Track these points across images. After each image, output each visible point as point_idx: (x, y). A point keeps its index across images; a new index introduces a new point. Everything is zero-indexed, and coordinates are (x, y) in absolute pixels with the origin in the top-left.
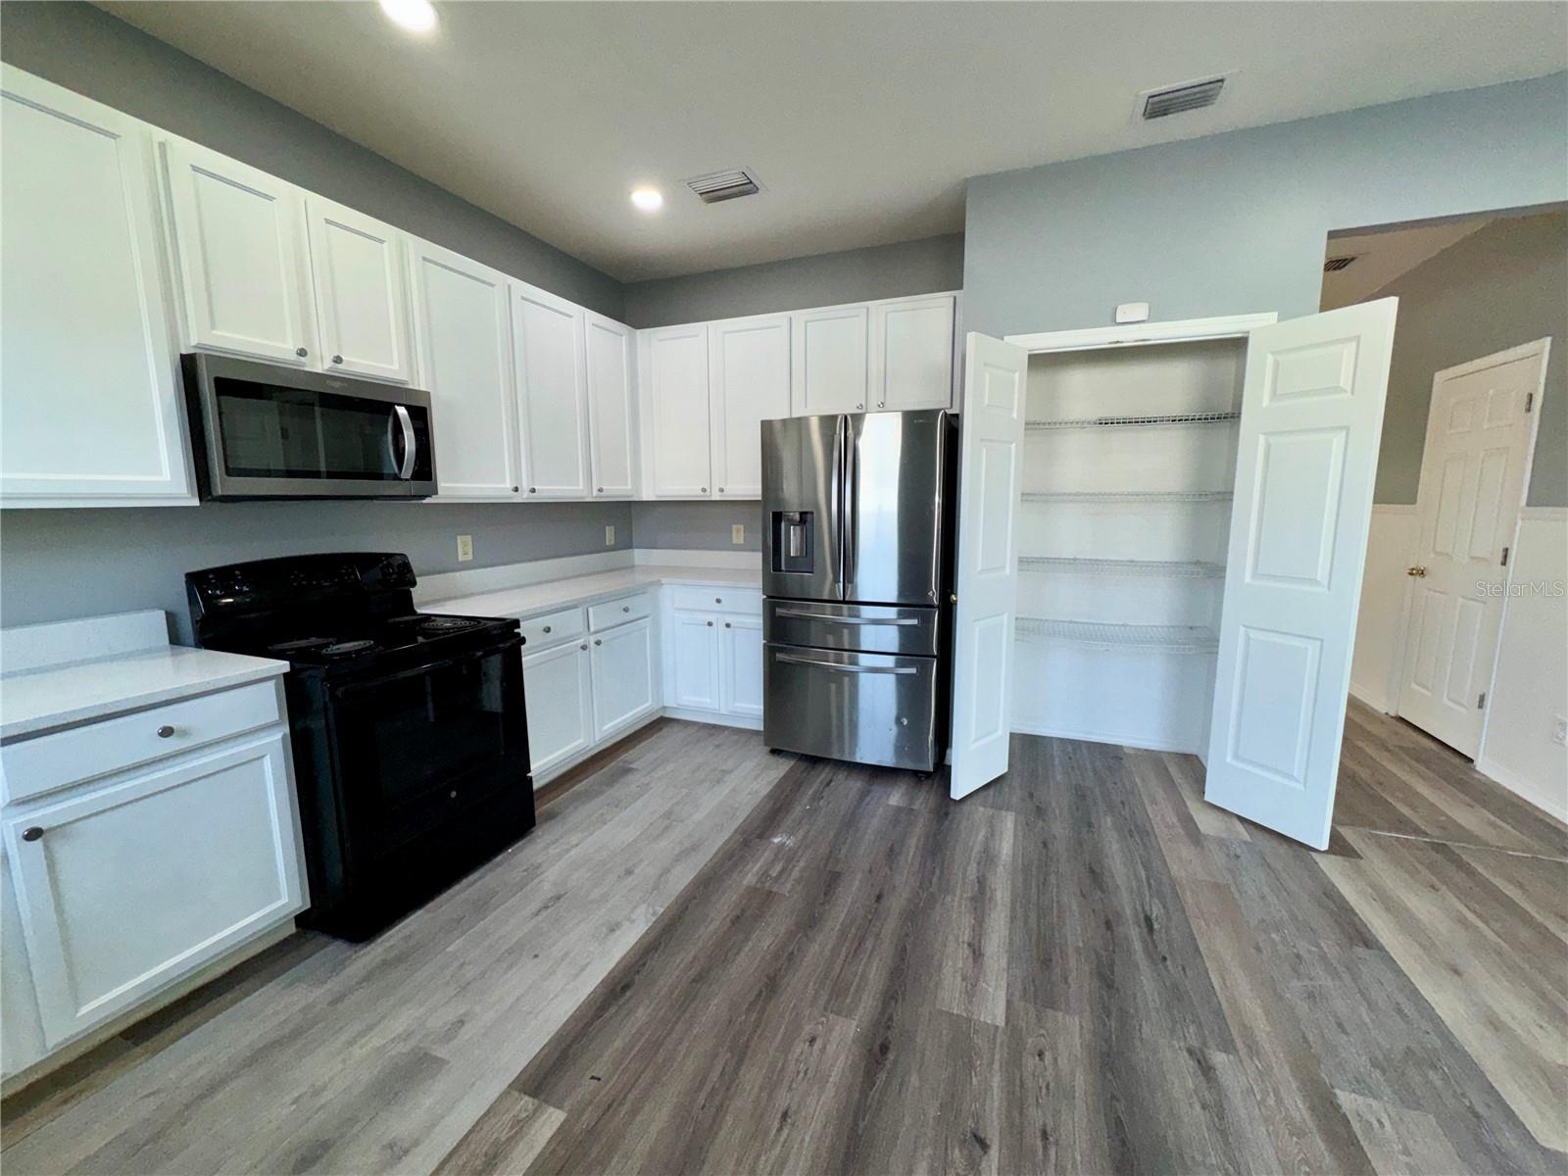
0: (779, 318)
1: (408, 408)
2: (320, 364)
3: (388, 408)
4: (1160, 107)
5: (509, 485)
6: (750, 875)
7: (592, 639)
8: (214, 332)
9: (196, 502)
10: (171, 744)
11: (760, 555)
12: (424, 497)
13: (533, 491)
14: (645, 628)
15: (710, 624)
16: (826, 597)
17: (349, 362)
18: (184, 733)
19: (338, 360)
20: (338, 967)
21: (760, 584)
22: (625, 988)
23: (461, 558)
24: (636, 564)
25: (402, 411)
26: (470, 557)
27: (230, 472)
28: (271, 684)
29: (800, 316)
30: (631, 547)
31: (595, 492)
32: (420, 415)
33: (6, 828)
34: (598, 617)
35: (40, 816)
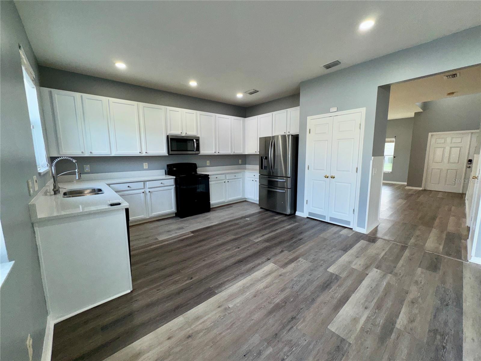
0: (270, 114)
1: (196, 140)
2: (184, 135)
3: (193, 140)
4: (328, 67)
5: (214, 152)
7: (227, 181)
8: (171, 132)
9: (168, 155)
10: (162, 185)
12: (198, 154)
13: (219, 152)
14: (240, 180)
15: (253, 180)
17: (188, 133)
18: (163, 184)
19: (186, 133)
23: (207, 165)
24: (247, 168)
25: (195, 140)
26: (209, 165)
27: (171, 151)
28: (173, 180)
29: (274, 113)
30: (246, 164)
31: (233, 153)
32: (198, 140)
33: (147, 190)
34: (228, 177)
35: (150, 190)
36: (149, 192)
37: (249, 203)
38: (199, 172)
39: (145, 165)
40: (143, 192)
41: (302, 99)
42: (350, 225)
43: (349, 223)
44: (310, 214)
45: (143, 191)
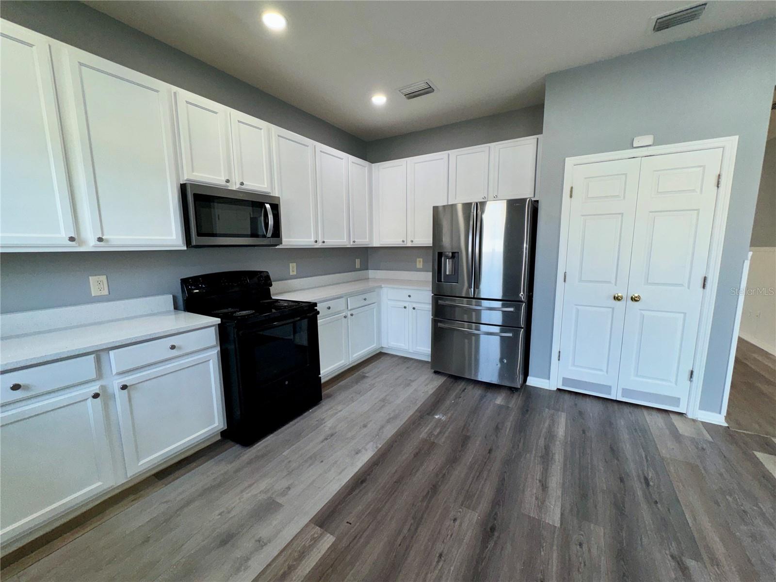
0: (443, 155)
1: (271, 205)
2: (234, 186)
3: (262, 205)
4: (663, 24)
5: (313, 239)
6: (423, 433)
7: (349, 313)
8: (194, 174)
9: (185, 248)
10: (175, 353)
11: (430, 274)
12: (276, 245)
13: (324, 242)
14: (373, 308)
15: (405, 307)
16: (464, 296)
17: (246, 184)
18: (180, 348)
19: (242, 184)
20: (237, 457)
21: (430, 288)
22: (362, 482)
23: (291, 273)
24: (370, 277)
25: (268, 206)
26: (295, 273)
27: (199, 234)
29: (453, 153)
30: (367, 269)
31: (352, 243)
32: (275, 208)
33: (115, 384)
34: (352, 303)
35: (127, 380)
36: (124, 387)
37: (395, 359)
38: (276, 294)
39: (98, 284)
40: (96, 396)
41: (550, 116)
42: (678, 406)
43: (677, 401)
44: (565, 381)
45: (95, 388)
